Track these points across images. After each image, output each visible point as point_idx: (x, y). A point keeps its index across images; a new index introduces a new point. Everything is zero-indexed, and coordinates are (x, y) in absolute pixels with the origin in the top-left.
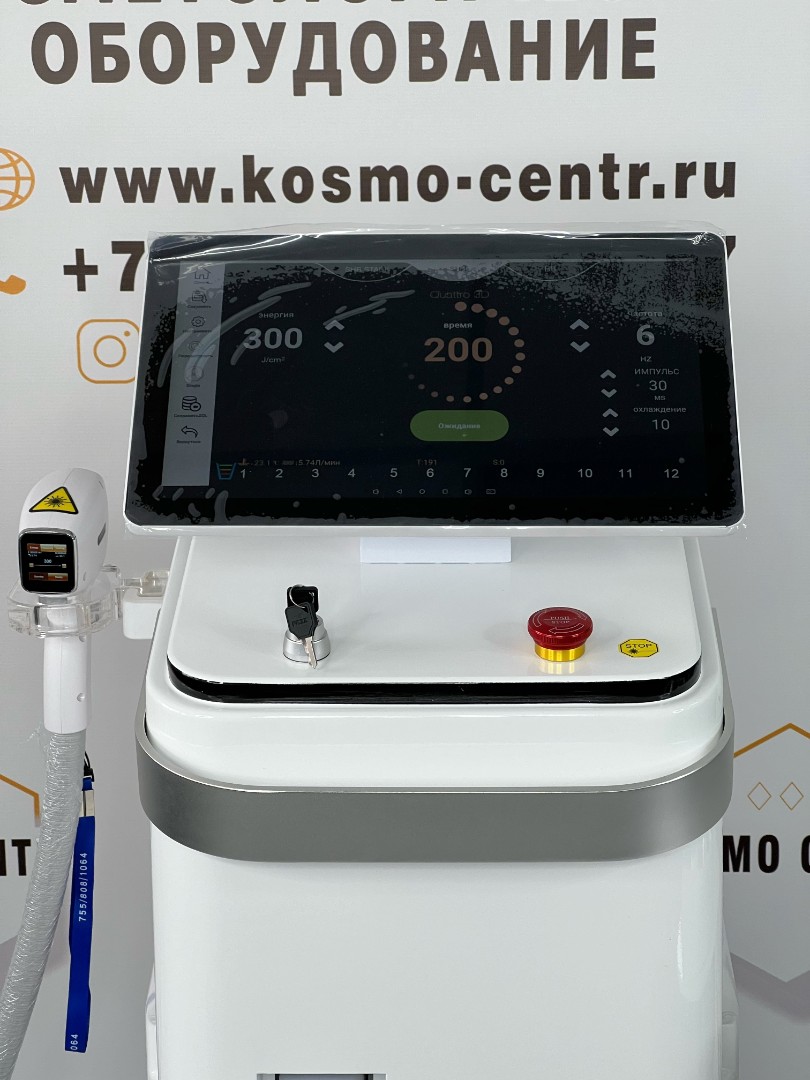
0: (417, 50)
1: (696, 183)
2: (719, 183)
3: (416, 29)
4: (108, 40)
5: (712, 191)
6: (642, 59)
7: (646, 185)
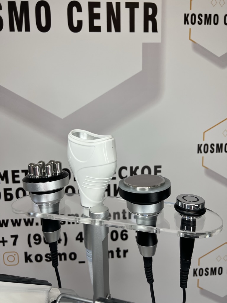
4: (8, 192)
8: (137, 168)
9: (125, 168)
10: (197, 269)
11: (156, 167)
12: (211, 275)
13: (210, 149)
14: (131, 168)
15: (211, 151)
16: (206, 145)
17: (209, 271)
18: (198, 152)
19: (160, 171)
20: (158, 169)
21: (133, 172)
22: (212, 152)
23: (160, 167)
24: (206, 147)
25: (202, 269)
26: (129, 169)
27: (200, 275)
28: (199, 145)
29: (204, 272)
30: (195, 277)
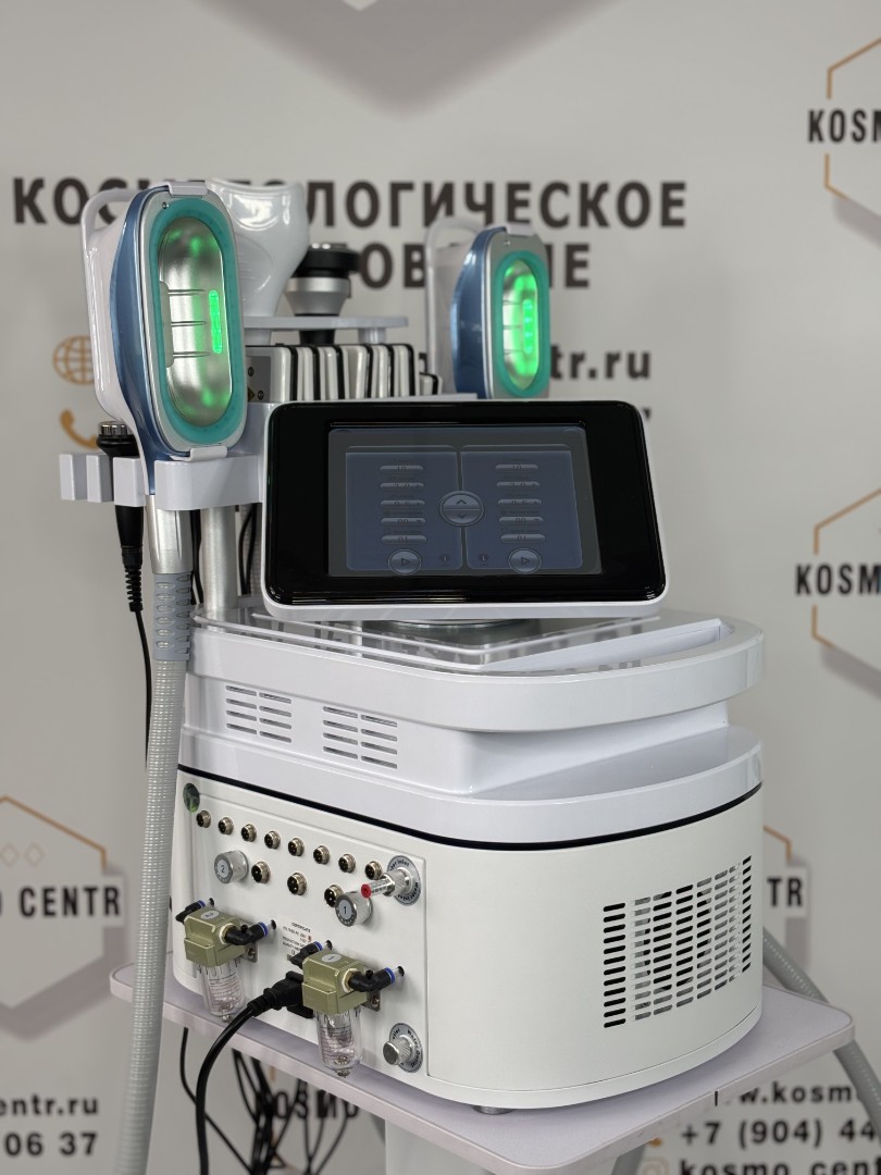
0: (409, 266)
1: (621, 368)
2: (638, 366)
3: (409, 249)
5: (633, 374)
6: (579, 274)
7: (583, 369)
8: (603, 188)
9: (563, 188)
10: (808, 568)
11: (667, 188)
12: (861, 590)
13: (850, 127)
14: (584, 188)
15: (854, 135)
16: (839, 113)
17: (855, 577)
18: (811, 139)
19: (679, 203)
20: (675, 195)
21: (590, 205)
22: (857, 139)
23: (680, 186)
24: (838, 120)
25: (825, 568)
26: (575, 191)
27: (823, 592)
28: (812, 113)
29: (837, 581)
30: (804, 595)
